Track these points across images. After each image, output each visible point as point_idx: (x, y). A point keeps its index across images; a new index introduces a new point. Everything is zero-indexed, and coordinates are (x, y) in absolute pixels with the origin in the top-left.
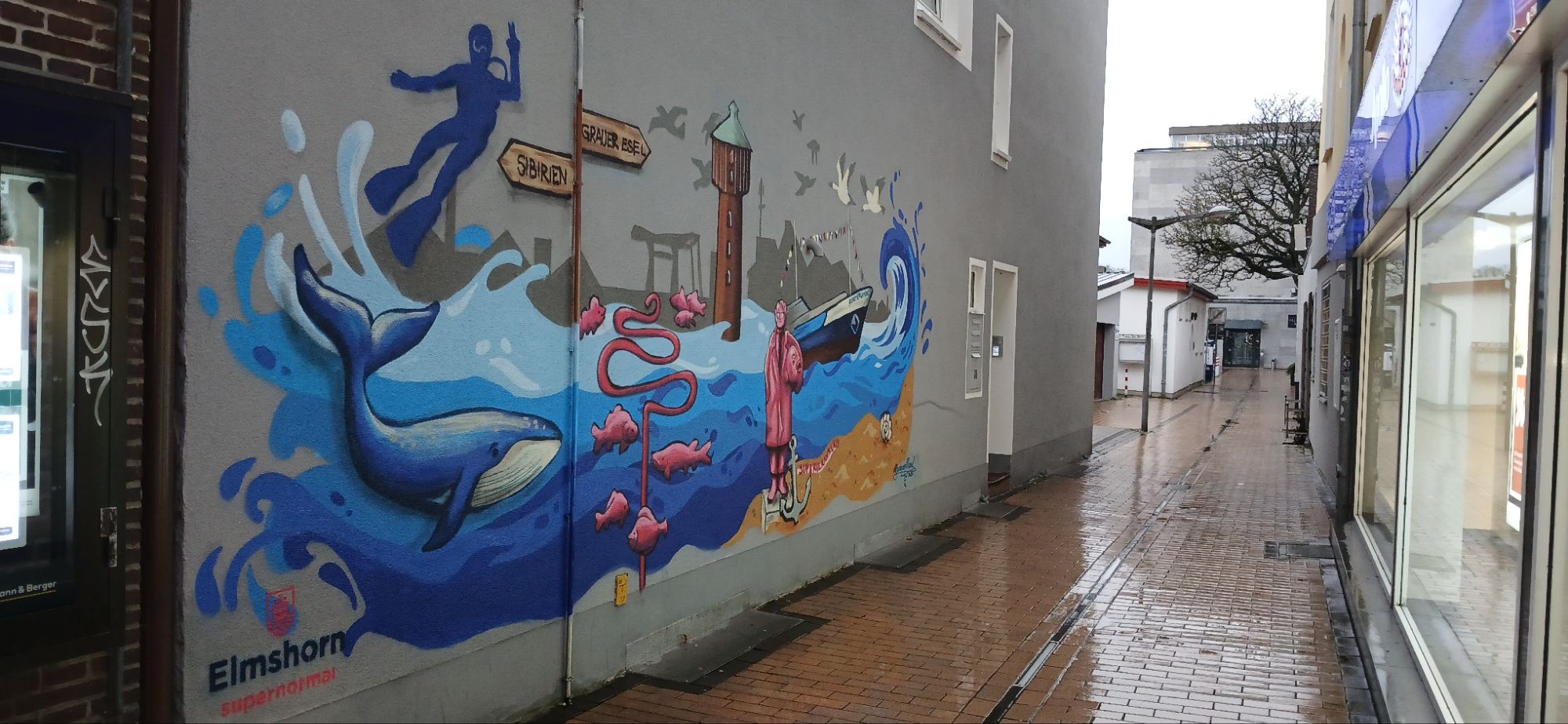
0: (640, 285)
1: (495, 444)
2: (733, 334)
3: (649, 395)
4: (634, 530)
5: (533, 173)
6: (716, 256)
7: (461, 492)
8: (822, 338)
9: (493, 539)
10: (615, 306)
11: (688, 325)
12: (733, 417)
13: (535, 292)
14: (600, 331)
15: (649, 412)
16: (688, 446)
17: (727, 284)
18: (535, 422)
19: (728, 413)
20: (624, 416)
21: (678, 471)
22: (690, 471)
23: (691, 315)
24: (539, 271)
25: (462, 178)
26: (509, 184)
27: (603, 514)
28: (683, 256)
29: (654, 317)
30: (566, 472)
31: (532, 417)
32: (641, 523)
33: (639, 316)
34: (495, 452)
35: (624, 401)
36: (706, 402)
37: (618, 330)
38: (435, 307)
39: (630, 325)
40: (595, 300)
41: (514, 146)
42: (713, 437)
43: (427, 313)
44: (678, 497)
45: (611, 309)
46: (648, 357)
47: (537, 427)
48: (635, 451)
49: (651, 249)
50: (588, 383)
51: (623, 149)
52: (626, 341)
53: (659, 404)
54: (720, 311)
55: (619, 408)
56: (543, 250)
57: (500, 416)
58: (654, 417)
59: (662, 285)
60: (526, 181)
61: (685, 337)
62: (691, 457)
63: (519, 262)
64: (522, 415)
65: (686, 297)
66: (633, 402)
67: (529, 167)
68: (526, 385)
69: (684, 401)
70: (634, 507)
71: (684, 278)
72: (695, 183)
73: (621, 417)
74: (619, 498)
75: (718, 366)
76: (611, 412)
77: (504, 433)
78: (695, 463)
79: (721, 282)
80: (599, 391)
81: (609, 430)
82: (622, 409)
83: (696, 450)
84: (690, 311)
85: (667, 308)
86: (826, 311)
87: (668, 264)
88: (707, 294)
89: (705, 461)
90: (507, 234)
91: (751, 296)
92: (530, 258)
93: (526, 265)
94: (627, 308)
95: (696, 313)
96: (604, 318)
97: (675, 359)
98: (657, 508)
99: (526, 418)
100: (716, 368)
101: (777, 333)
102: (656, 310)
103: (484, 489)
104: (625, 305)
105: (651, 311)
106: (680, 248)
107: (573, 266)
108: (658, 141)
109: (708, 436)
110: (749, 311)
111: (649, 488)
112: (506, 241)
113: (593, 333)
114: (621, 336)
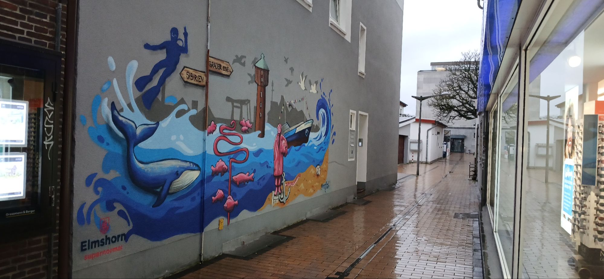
0: (229, 118)
1: (177, 171)
2: (262, 135)
3: (232, 156)
4: (226, 204)
5: (192, 78)
6: (256, 108)
7: (166, 187)
8: (294, 138)
9: (176, 204)
10: (220, 124)
11: (246, 132)
12: (262, 165)
13: (192, 119)
14: (214, 133)
15: (232, 162)
16: (245, 174)
17: (260, 117)
18: (191, 164)
19: (260, 163)
20: (223, 163)
21: (242, 183)
22: (246, 183)
23: (247, 128)
24: (193, 112)
25: (168, 80)
26: (183, 82)
27: (215, 197)
28: (244, 107)
29: (233, 129)
30: (202, 182)
31: (190, 162)
32: (228, 201)
33: (228, 128)
34: (177, 174)
35: (223, 158)
36: (252, 159)
37: (221, 133)
38: (158, 124)
39: (225, 131)
40: (213, 122)
41: (186, 69)
42: (254, 172)
43: (155, 126)
44: (242, 192)
45: (218, 125)
46: (232, 143)
47: (192, 166)
48: (227, 176)
49: (233, 104)
50: (210, 151)
51: (223, 70)
52: (223, 137)
53: (235, 159)
54: (257, 127)
55: (221, 160)
56: (195, 105)
57: (180, 161)
58: (233, 164)
59: (237, 117)
60: (189, 81)
61: (245, 136)
62: (246, 178)
63: (186, 109)
64: (186, 161)
65: (245, 122)
66: (226, 158)
67: (191, 76)
68: (189, 151)
69: (244, 158)
70: (226, 195)
71: (245, 115)
72: (248, 82)
73: (222, 163)
74: (220, 192)
75: (256, 146)
76: (218, 162)
77: (180, 167)
78: (248, 181)
79: (258, 117)
80: (214, 154)
81: (217, 168)
82: (222, 161)
83: (248, 176)
84: (246, 127)
85: (238, 126)
86: (296, 128)
87: (239, 110)
88: (252, 121)
89: (252, 180)
90: (182, 99)
91: (268, 122)
92: (190, 107)
93: (189, 110)
94: (224, 125)
95: (249, 128)
96: (216, 129)
97: (241, 143)
98: (234, 196)
99: (188, 163)
100: (256, 147)
101: (278, 135)
102: (234, 126)
103: (173, 187)
104: (223, 124)
105: (233, 126)
106: (243, 105)
107: (206, 110)
108: (236, 67)
109: (253, 171)
110: (268, 127)
111: (231, 189)
112: (182, 101)
113: (212, 134)
114: (222, 135)
